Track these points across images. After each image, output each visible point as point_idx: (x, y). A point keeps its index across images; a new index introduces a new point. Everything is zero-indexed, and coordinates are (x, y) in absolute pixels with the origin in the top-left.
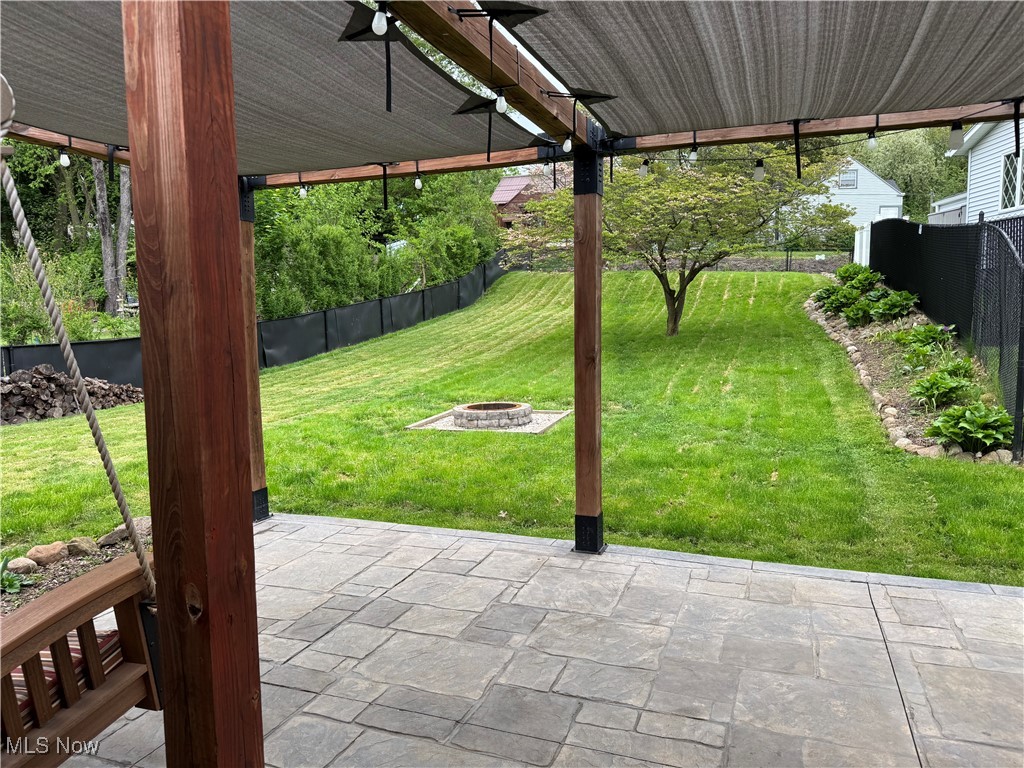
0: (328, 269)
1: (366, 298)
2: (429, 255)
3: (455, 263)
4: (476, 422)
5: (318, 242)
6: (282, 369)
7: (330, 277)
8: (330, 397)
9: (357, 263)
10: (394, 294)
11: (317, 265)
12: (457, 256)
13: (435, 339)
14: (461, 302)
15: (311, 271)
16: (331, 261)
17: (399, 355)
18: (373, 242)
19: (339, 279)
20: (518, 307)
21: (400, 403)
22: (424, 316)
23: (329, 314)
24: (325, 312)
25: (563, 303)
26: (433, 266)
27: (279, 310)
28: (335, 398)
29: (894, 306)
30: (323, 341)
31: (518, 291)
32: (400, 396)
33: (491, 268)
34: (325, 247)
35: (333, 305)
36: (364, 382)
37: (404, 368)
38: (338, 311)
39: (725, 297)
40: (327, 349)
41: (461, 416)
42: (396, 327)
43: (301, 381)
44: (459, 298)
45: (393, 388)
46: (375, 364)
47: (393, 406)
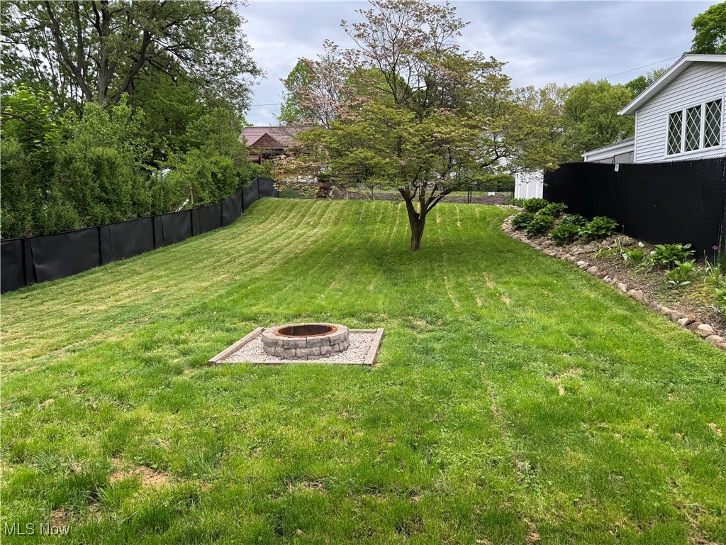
0: (102, 187)
1: (138, 216)
2: (196, 180)
3: (219, 188)
4: (294, 351)
5: (91, 162)
6: (54, 285)
7: (104, 194)
8: (108, 318)
9: (130, 183)
10: (165, 212)
11: (91, 183)
12: (220, 183)
13: (206, 253)
14: (224, 221)
15: (85, 188)
16: (105, 180)
17: (175, 268)
18: (145, 166)
19: (113, 197)
20: (274, 226)
21: (192, 324)
22: (193, 232)
23: (103, 230)
24: (99, 228)
25: (312, 223)
26: (200, 189)
27: (51, 225)
28: (114, 318)
29: (599, 228)
30: (97, 255)
31: (272, 214)
32: (188, 315)
33: (247, 194)
34: (99, 167)
35: (107, 221)
36: (143, 299)
37: (183, 282)
38: (111, 227)
39: (438, 221)
40: (101, 263)
41: (275, 343)
42: (167, 242)
43: (75, 298)
44: (222, 218)
45: (177, 305)
46: (152, 278)
47: (184, 327)
